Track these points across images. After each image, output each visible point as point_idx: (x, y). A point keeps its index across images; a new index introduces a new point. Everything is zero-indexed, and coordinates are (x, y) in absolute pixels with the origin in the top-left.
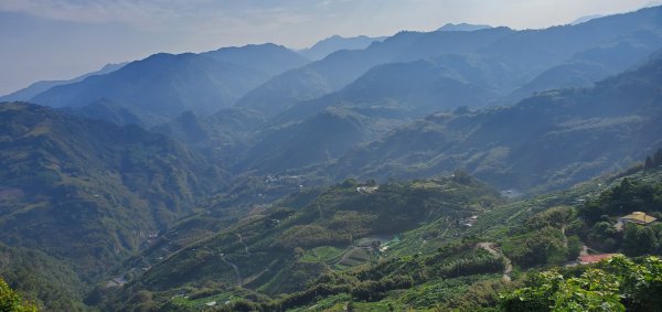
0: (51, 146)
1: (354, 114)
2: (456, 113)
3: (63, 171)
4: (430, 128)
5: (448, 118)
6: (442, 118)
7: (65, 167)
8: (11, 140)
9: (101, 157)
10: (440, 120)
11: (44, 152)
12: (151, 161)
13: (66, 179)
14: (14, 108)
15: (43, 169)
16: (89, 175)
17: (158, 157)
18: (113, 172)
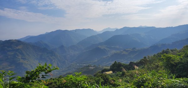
0: (20, 51)
1: (106, 48)
2: (132, 49)
3: (22, 59)
4: (124, 53)
5: (130, 50)
6: (128, 51)
7: (23, 57)
8: (11, 49)
9: (34, 56)
10: (127, 51)
11: (18, 53)
12: (48, 58)
13: (21, 61)
14: (14, 41)
15: (17, 58)
16: (29, 60)
17: (50, 57)
18: (37, 60)
